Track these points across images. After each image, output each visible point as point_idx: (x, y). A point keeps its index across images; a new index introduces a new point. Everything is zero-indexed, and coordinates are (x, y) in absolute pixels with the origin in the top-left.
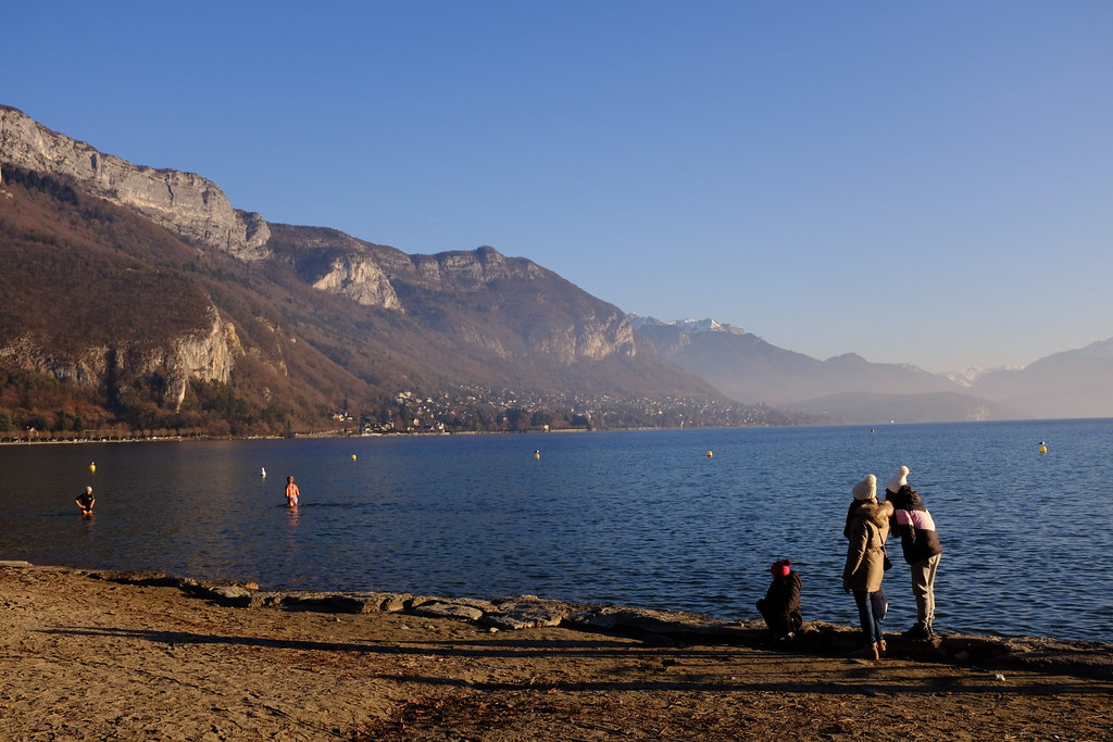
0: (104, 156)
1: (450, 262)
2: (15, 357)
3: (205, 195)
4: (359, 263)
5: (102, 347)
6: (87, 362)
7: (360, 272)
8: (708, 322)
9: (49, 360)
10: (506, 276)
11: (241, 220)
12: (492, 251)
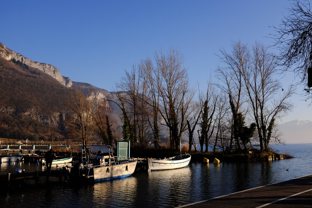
0: (25, 58)
1: (121, 94)
2: (30, 115)
3: (54, 71)
4: (99, 93)
5: (58, 113)
6: (53, 117)
7: (99, 96)
9: (41, 116)
11: (64, 79)
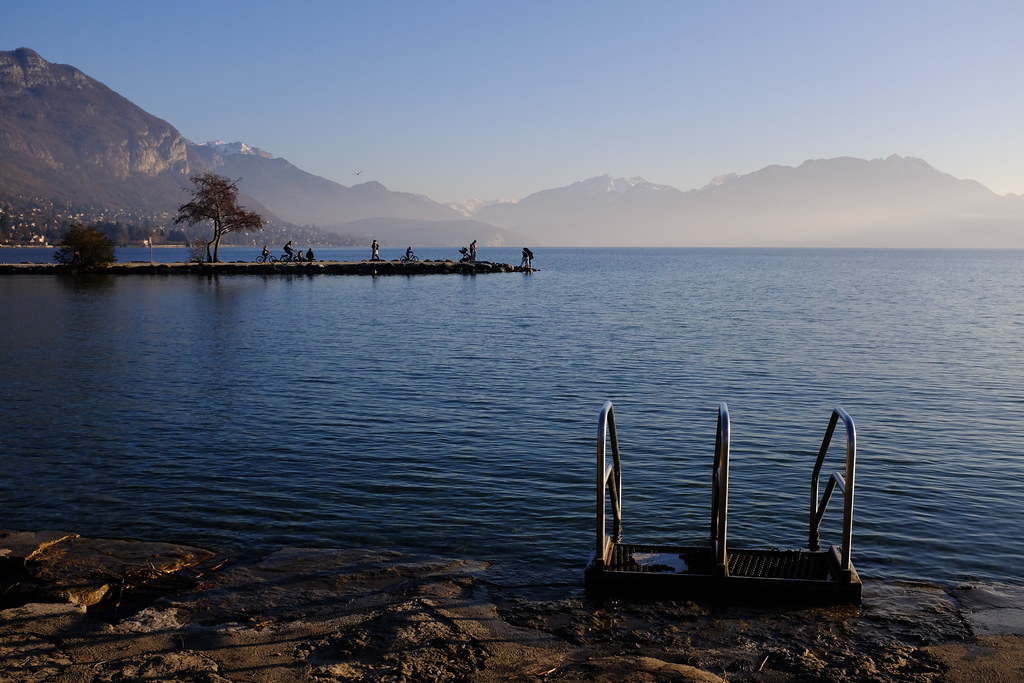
8: (238, 145)
10: (51, 83)
12: (33, 54)
